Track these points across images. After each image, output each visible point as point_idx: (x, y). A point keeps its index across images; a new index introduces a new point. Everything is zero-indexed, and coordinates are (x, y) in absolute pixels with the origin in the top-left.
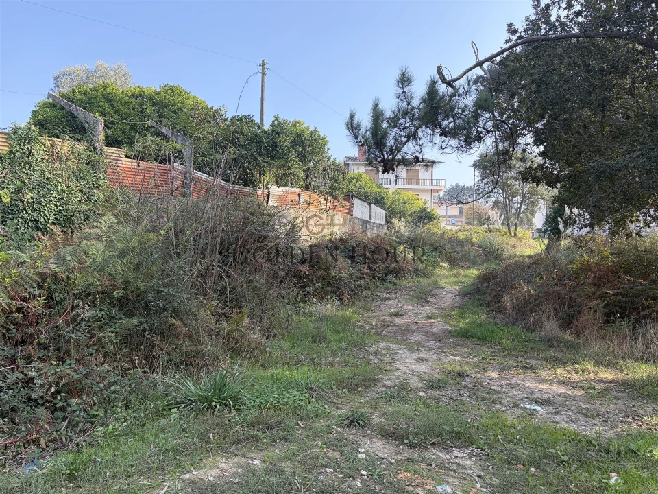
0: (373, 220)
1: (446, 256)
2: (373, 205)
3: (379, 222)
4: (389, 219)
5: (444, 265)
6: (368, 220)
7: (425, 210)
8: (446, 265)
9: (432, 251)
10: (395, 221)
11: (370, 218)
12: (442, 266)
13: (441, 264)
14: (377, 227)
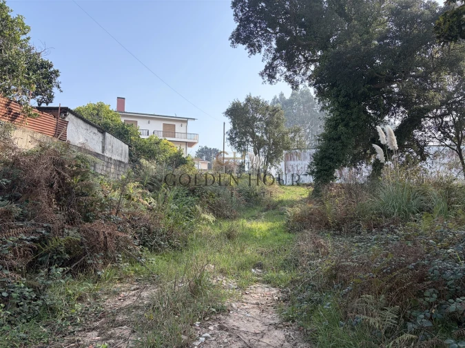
0: (107, 154)
1: (208, 202)
2: (107, 134)
3: (119, 158)
4: (134, 157)
5: (207, 216)
6: (100, 152)
7: (180, 156)
8: (211, 218)
9: (187, 195)
10: (143, 161)
11: (103, 152)
12: (204, 219)
13: (203, 215)
14: (115, 165)
